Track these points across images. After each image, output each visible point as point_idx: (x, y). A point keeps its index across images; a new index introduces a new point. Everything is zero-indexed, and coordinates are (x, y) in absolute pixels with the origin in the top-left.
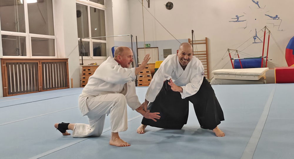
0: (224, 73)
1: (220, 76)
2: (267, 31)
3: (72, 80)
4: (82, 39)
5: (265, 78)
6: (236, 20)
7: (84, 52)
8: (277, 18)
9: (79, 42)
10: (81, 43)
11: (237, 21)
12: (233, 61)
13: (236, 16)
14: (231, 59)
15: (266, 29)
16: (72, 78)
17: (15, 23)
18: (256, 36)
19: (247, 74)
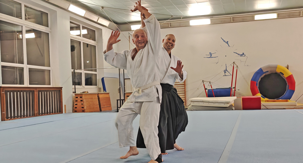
0: (199, 101)
1: (196, 103)
2: (235, 66)
3: (65, 106)
4: (75, 70)
5: (234, 105)
6: (210, 56)
7: (77, 81)
8: (244, 55)
9: (72, 73)
10: (74, 74)
11: (210, 58)
12: (207, 90)
13: (210, 53)
14: (206, 89)
15: (235, 64)
16: (65, 104)
17: (14, 56)
18: (226, 70)
19: (219, 102)
